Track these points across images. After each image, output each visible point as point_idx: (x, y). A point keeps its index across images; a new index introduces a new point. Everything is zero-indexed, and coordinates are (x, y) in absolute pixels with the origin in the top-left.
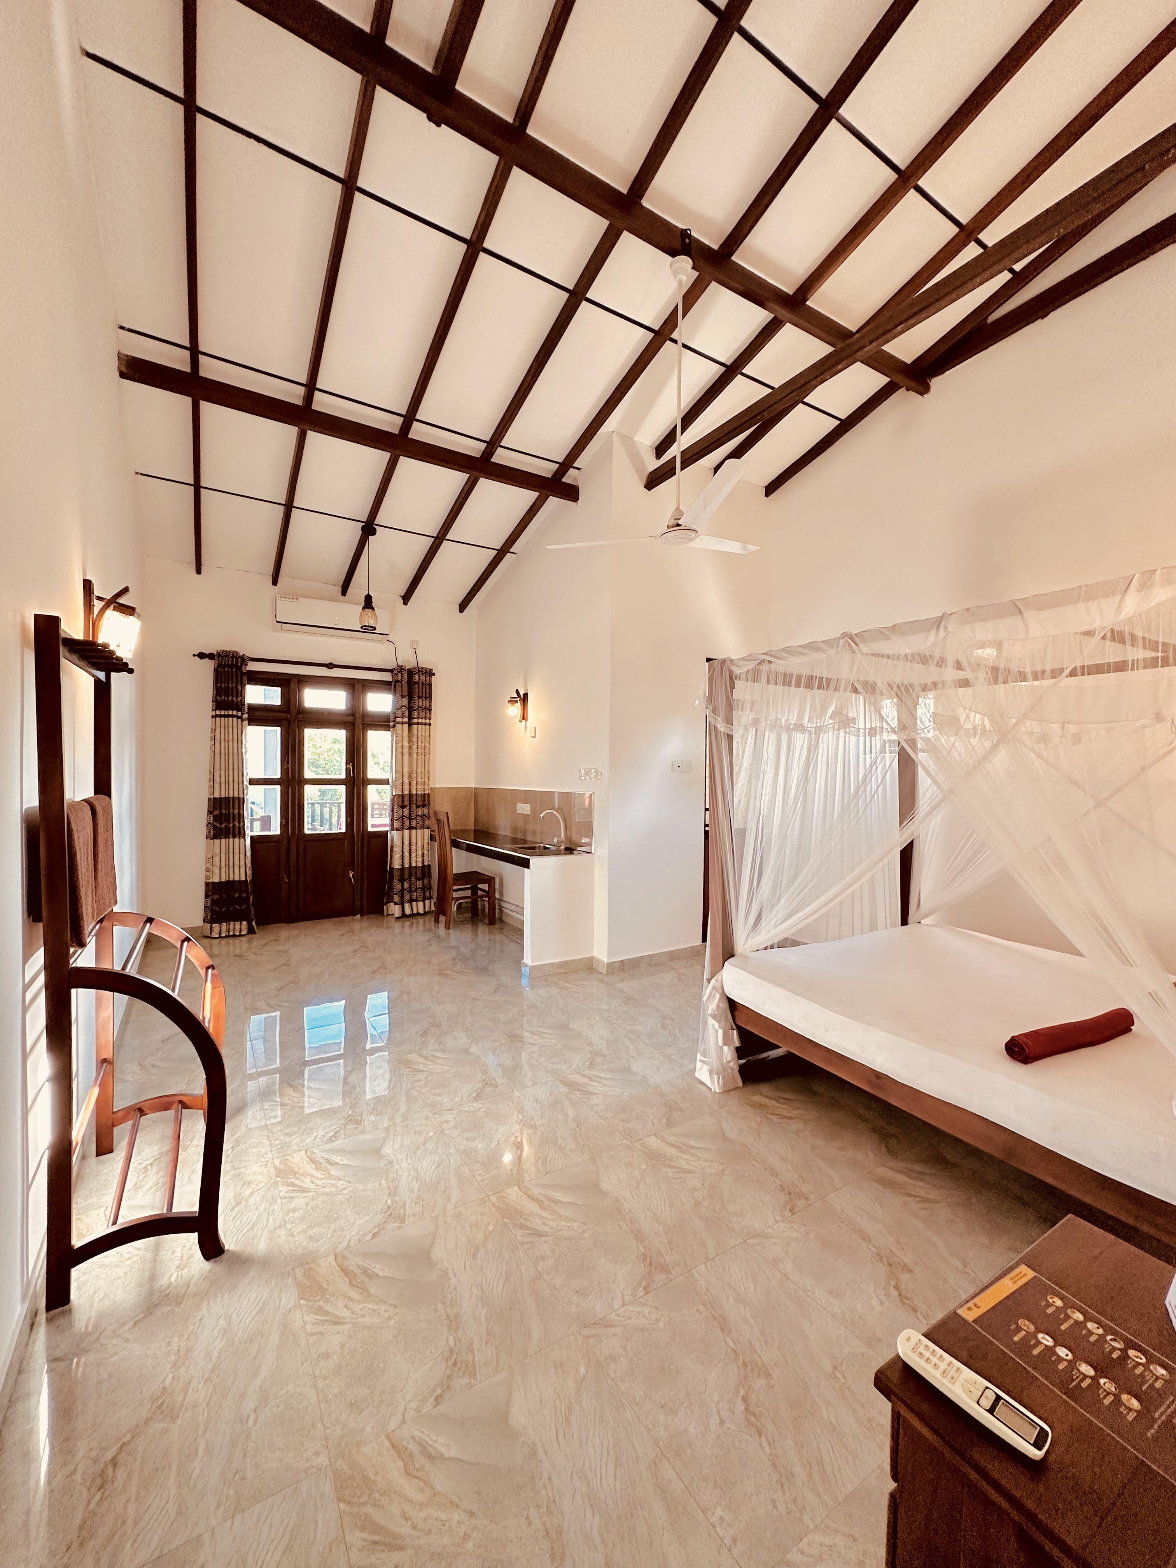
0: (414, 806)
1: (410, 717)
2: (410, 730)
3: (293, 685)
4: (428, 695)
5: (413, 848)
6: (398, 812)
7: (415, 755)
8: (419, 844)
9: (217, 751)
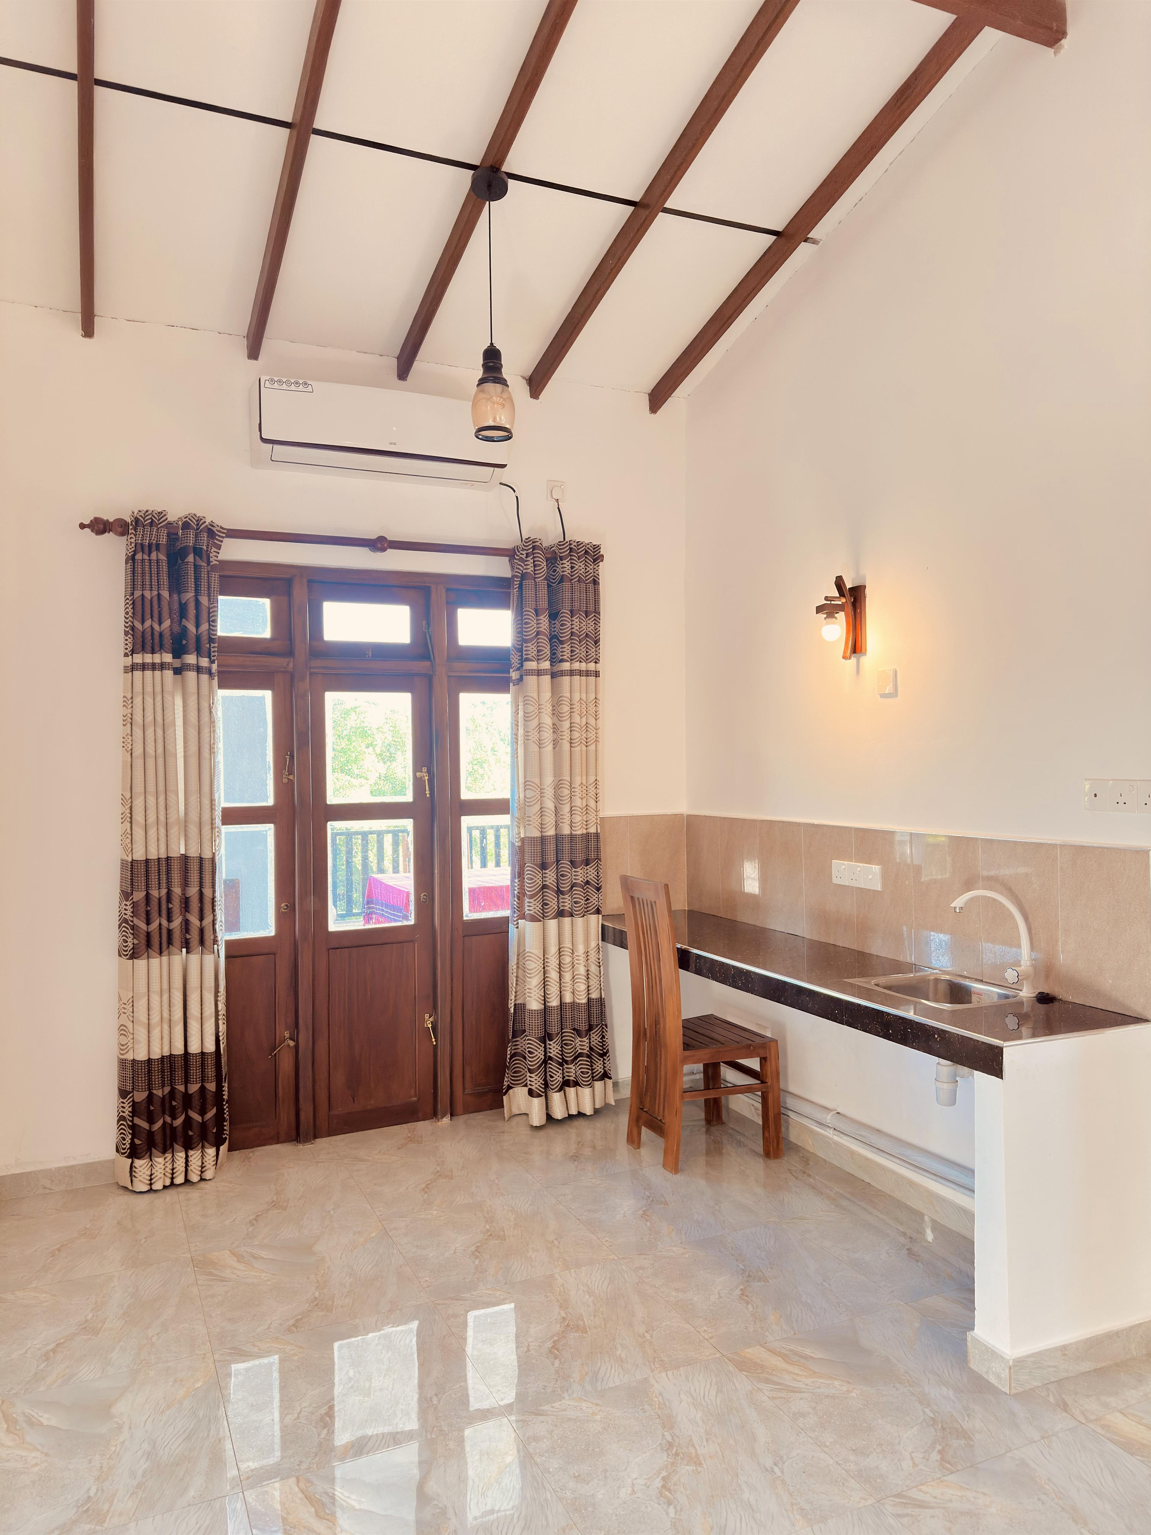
0: (566, 863)
1: (555, 659)
2: (555, 690)
3: (300, 592)
4: (592, 609)
5: (567, 959)
6: (533, 878)
7: (566, 746)
8: (581, 949)
9: (138, 751)
